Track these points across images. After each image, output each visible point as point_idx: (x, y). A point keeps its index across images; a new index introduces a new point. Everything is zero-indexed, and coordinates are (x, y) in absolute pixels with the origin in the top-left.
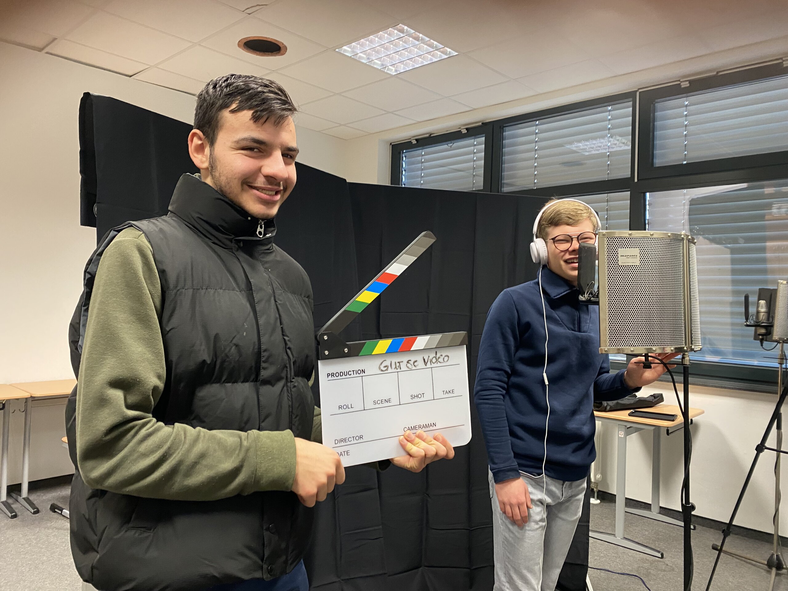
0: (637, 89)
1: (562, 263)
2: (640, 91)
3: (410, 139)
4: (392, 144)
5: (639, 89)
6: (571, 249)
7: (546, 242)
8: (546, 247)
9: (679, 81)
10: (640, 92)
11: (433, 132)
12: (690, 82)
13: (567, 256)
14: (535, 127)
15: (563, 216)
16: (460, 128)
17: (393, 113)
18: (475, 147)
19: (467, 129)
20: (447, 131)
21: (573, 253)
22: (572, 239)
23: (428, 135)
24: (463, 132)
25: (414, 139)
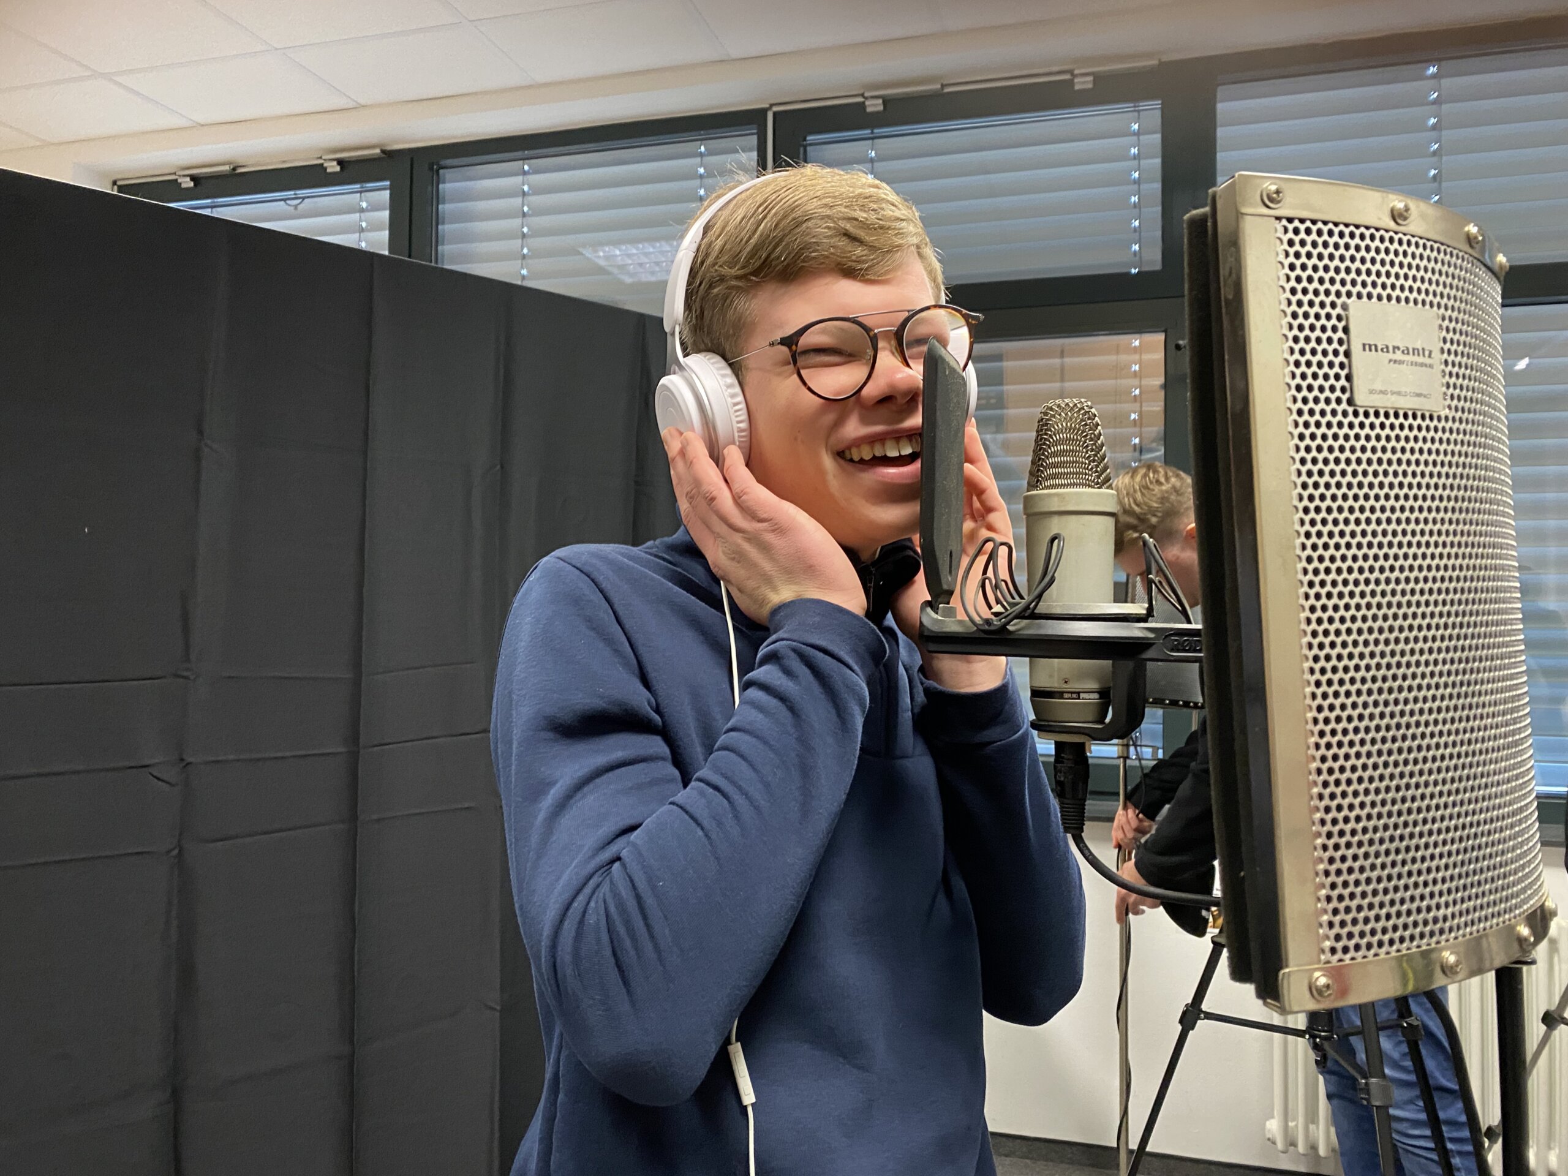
0: (768, 106)
1: (828, 462)
2: (775, 109)
3: (175, 174)
4: (119, 183)
5: (772, 105)
6: (872, 391)
7: (736, 368)
8: (738, 390)
9: (862, 95)
10: (775, 114)
11: (241, 162)
12: (886, 101)
13: (854, 428)
14: (520, 178)
15: (821, 230)
16: (321, 158)
17: (111, 80)
18: (362, 215)
19: (340, 162)
20: (284, 162)
21: (883, 411)
22: (874, 340)
23: (227, 168)
24: (329, 170)
25: (185, 176)
